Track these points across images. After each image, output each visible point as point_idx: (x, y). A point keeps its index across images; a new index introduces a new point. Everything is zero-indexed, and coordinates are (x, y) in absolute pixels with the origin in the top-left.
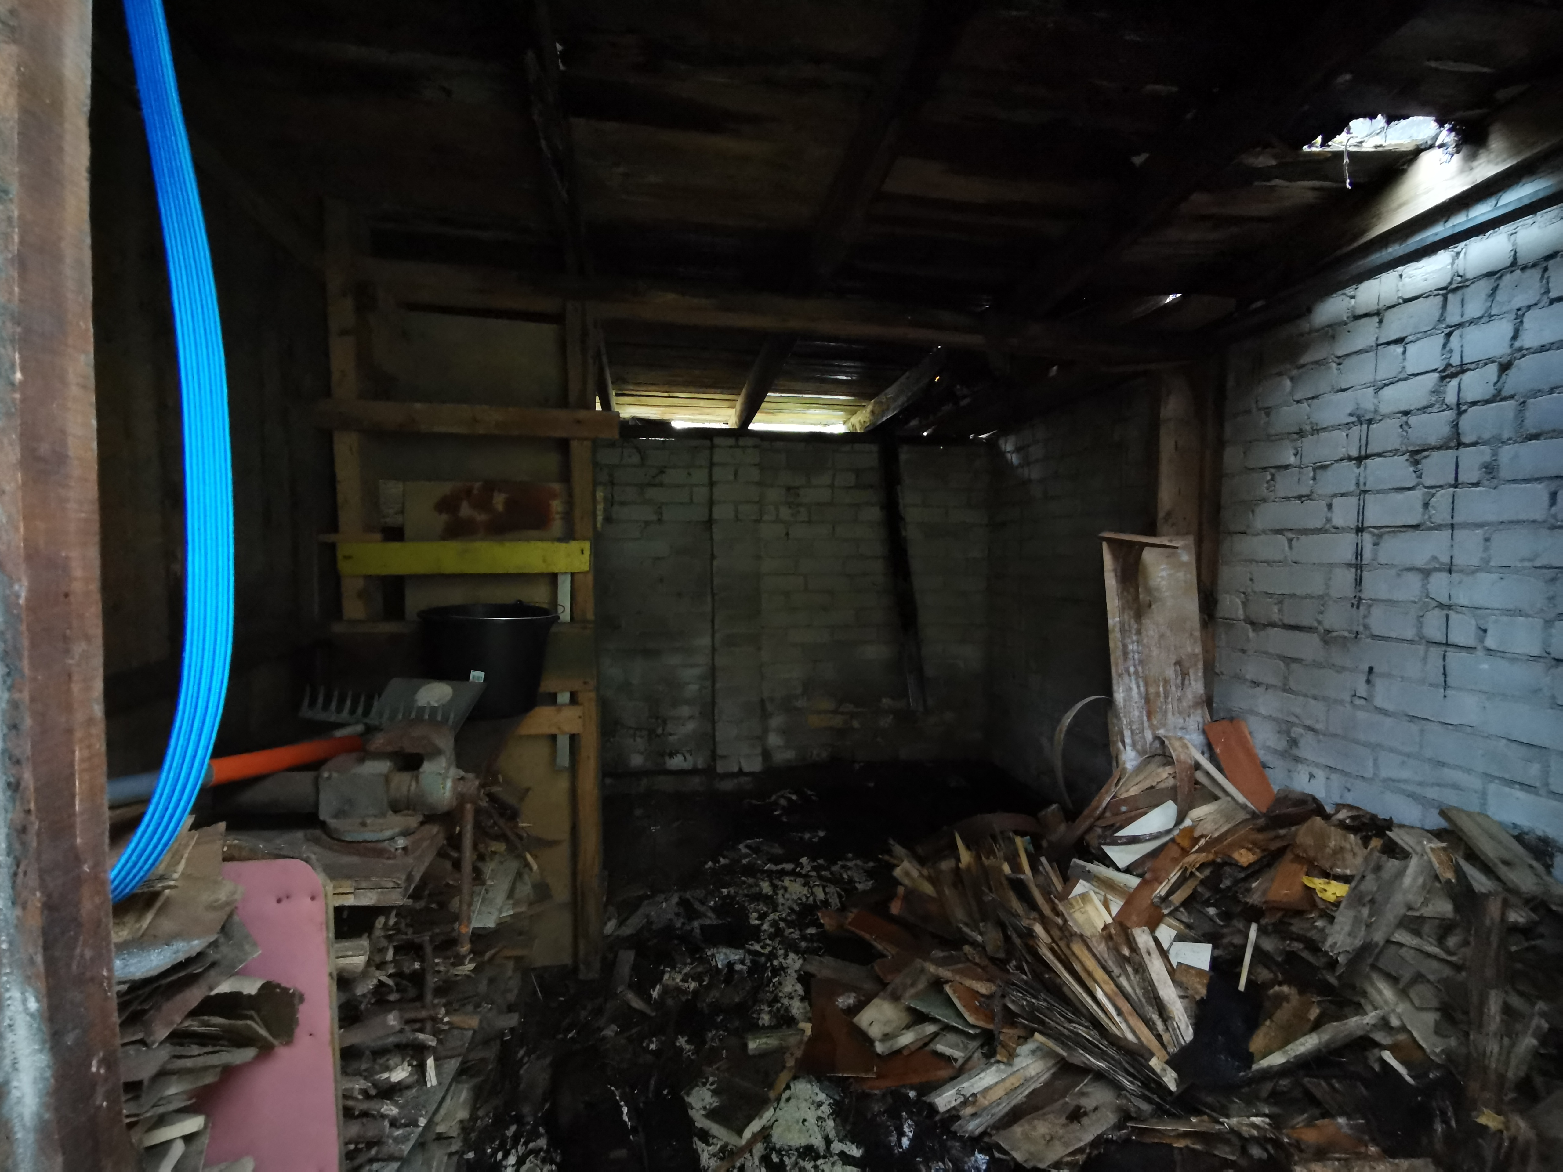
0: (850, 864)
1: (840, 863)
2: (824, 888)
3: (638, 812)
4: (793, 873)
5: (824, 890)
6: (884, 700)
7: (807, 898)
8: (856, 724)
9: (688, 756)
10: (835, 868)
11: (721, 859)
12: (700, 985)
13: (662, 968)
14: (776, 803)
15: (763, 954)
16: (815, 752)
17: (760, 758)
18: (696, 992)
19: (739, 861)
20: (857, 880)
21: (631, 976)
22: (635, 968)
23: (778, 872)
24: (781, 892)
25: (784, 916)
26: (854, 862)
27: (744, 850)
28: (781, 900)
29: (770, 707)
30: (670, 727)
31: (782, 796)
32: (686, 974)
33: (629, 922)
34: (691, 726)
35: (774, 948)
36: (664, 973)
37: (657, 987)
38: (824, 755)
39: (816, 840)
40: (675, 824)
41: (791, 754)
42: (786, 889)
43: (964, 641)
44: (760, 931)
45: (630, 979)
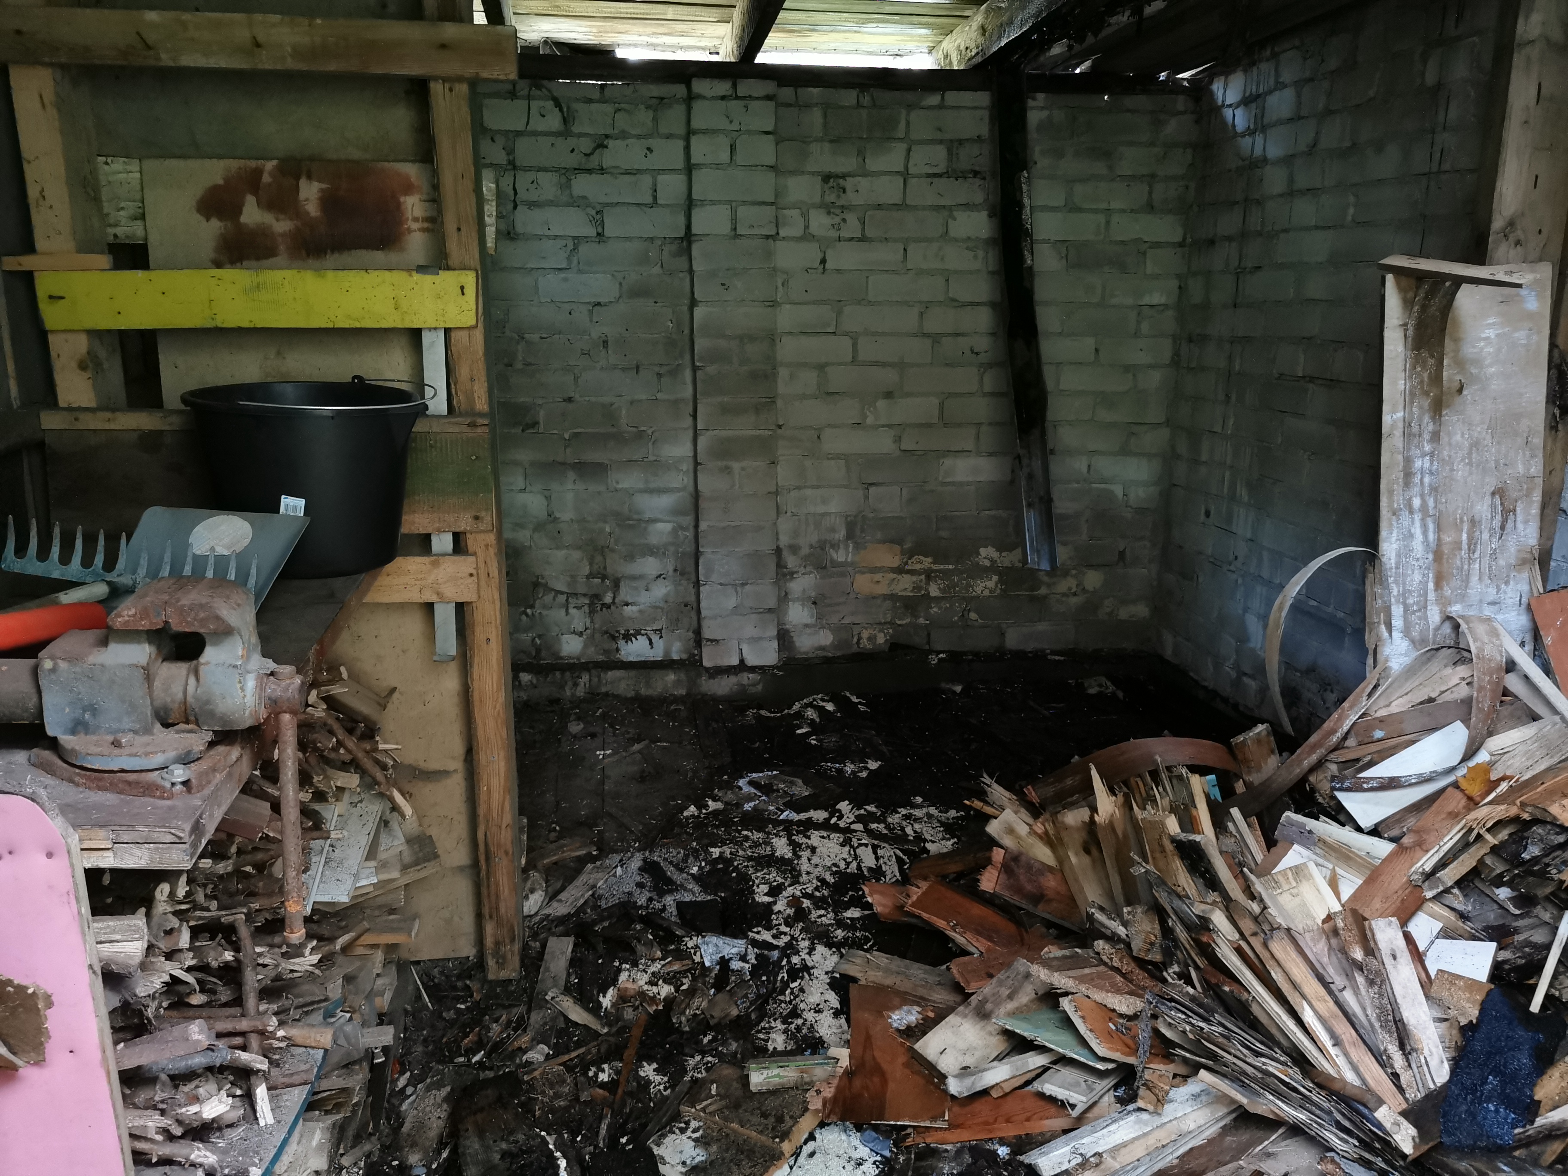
0: (918, 813)
1: (903, 811)
2: (875, 848)
3: (575, 728)
4: (825, 826)
5: (875, 853)
6: (983, 551)
7: (848, 864)
8: (934, 590)
9: (655, 638)
10: (894, 819)
11: (710, 803)
12: (677, 990)
13: (617, 964)
14: (799, 715)
15: (776, 947)
16: (865, 634)
17: (775, 644)
18: (669, 1002)
19: (739, 805)
20: (928, 837)
21: (569, 975)
22: (573, 962)
23: (800, 823)
24: (805, 854)
25: (809, 891)
26: (925, 810)
27: (747, 789)
28: (805, 866)
29: (791, 562)
30: (624, 594)
31: (810, 705)
32: (653, 974)
33: (563, 896)
34: (661, 591)
35: (792, 937)
36: (619, 971)
37: (611, 992)
38: (881, 639)
39: (864, 774)
40: (637, 747)
41: (825, 638)
42: (813, 850)
43: (1124, 451)
44: (772, 912)
45: (567, 981)
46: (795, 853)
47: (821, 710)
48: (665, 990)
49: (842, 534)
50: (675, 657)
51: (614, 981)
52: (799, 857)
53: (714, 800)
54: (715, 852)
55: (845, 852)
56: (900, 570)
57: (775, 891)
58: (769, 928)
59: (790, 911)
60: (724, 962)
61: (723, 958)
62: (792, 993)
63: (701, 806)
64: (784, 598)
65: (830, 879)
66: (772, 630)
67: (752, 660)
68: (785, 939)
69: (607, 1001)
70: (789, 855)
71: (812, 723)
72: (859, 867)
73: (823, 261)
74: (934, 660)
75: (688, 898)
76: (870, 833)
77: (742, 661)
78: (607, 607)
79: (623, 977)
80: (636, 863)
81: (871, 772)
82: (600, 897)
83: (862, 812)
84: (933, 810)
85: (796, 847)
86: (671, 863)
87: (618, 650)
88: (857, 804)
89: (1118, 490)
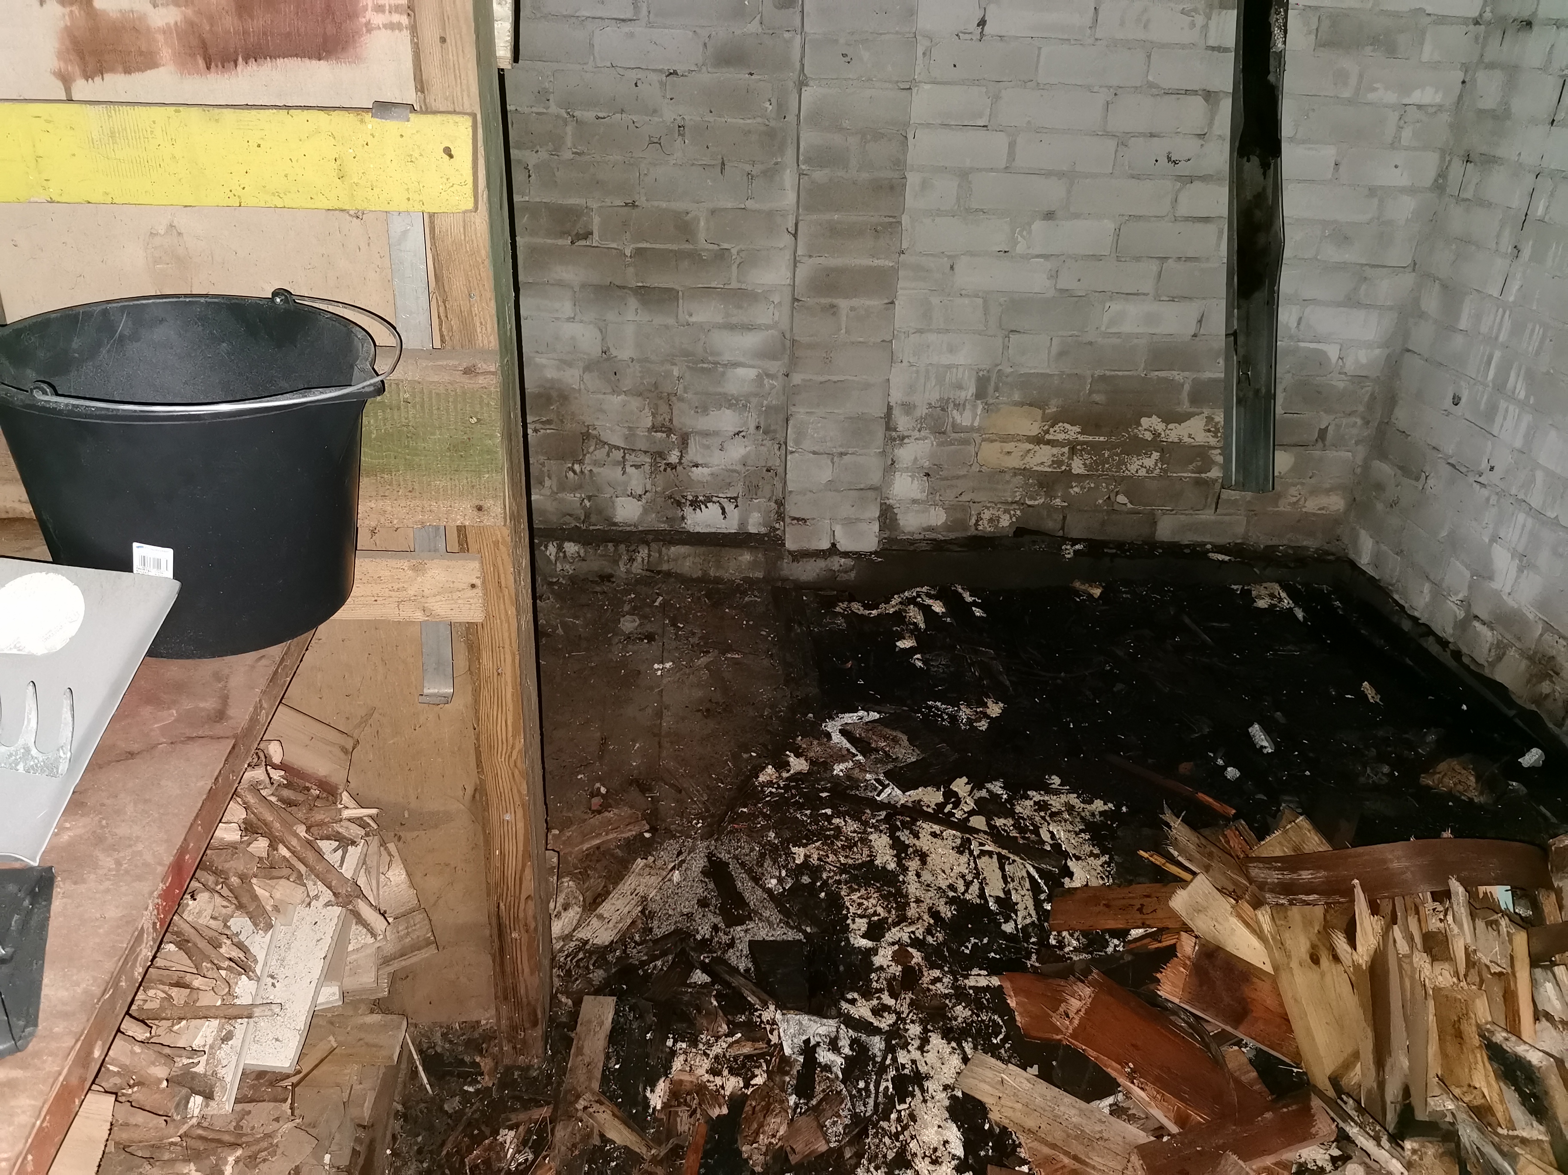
0: (1056, 803)
1: (1036, 796)
3: (629, 624)
4: (940, 816)
5: (1002, 868)
6: (1145, 422)
7: (968, 884)
8: (1078, 466)
9: (729, 507)
10: (1024, 808)
11: (792, 759)
12: (747, 1085)
13: (670, 1043)
14: (899, 617)
15: (877, 1031)
16: (987, 515)
17: (876, 527)
18: (737, 1102)
19: (827, 766)
20: (1071, 851)
21: (608, 1057)
22: (616, 1035)
23: (905, 809)
24: (913, 864)
25: (919, 934)
26: (1064, 798)
27: (837, 738)
29: (902, 422)
30: (694, 452)
31: (912, 601)
32: (717, 1057)
35: (898, 1014)
36: (673, 1053)
37: (662, 1086)
38: (1005, 521)
39: (983, 725)
41: (937, 517)
42: (923, 857)
43: (1352, 302)
44: (869, 967)
45: (606, 1067)
46: (899, 864)
47: (926, 610)
48: (732, 1084)
49: (971, 390)
50: (752, 530)
51: (667, 1068)
52: (905, 870)
53: (798, 755)
54: (799, 853)
55: (962, 864)
56: (1038, 440)
57: (875, 931)
58: (867, 994)
59: (896, 970)
60: (809, 1050)
61: (807, 1042)
62: (899, 1120)
63: (783, 765)
64: (891, 466)
65: (947, 912)
66: (874, 512)
67: (844, 545)
68: (890, 1019)
69: (657, 1098)
70: (892, 866)
71: (915, 632)
72: (982, 895)
73: (982, 23)
74: (1069, 552)
75: (763, 933)
76: (995, 834)
77: (834, 545)
78: (673, 467)
79: (678, 1063)
80: (698, 863)
81: (993, 721)
82: (651, 916)
83: (984, 793)
84: (1073, 799)
85: (899, 848)
86: (743, 865)
87: (683, 518)
88: (977, 783)
89: (1333, 352)
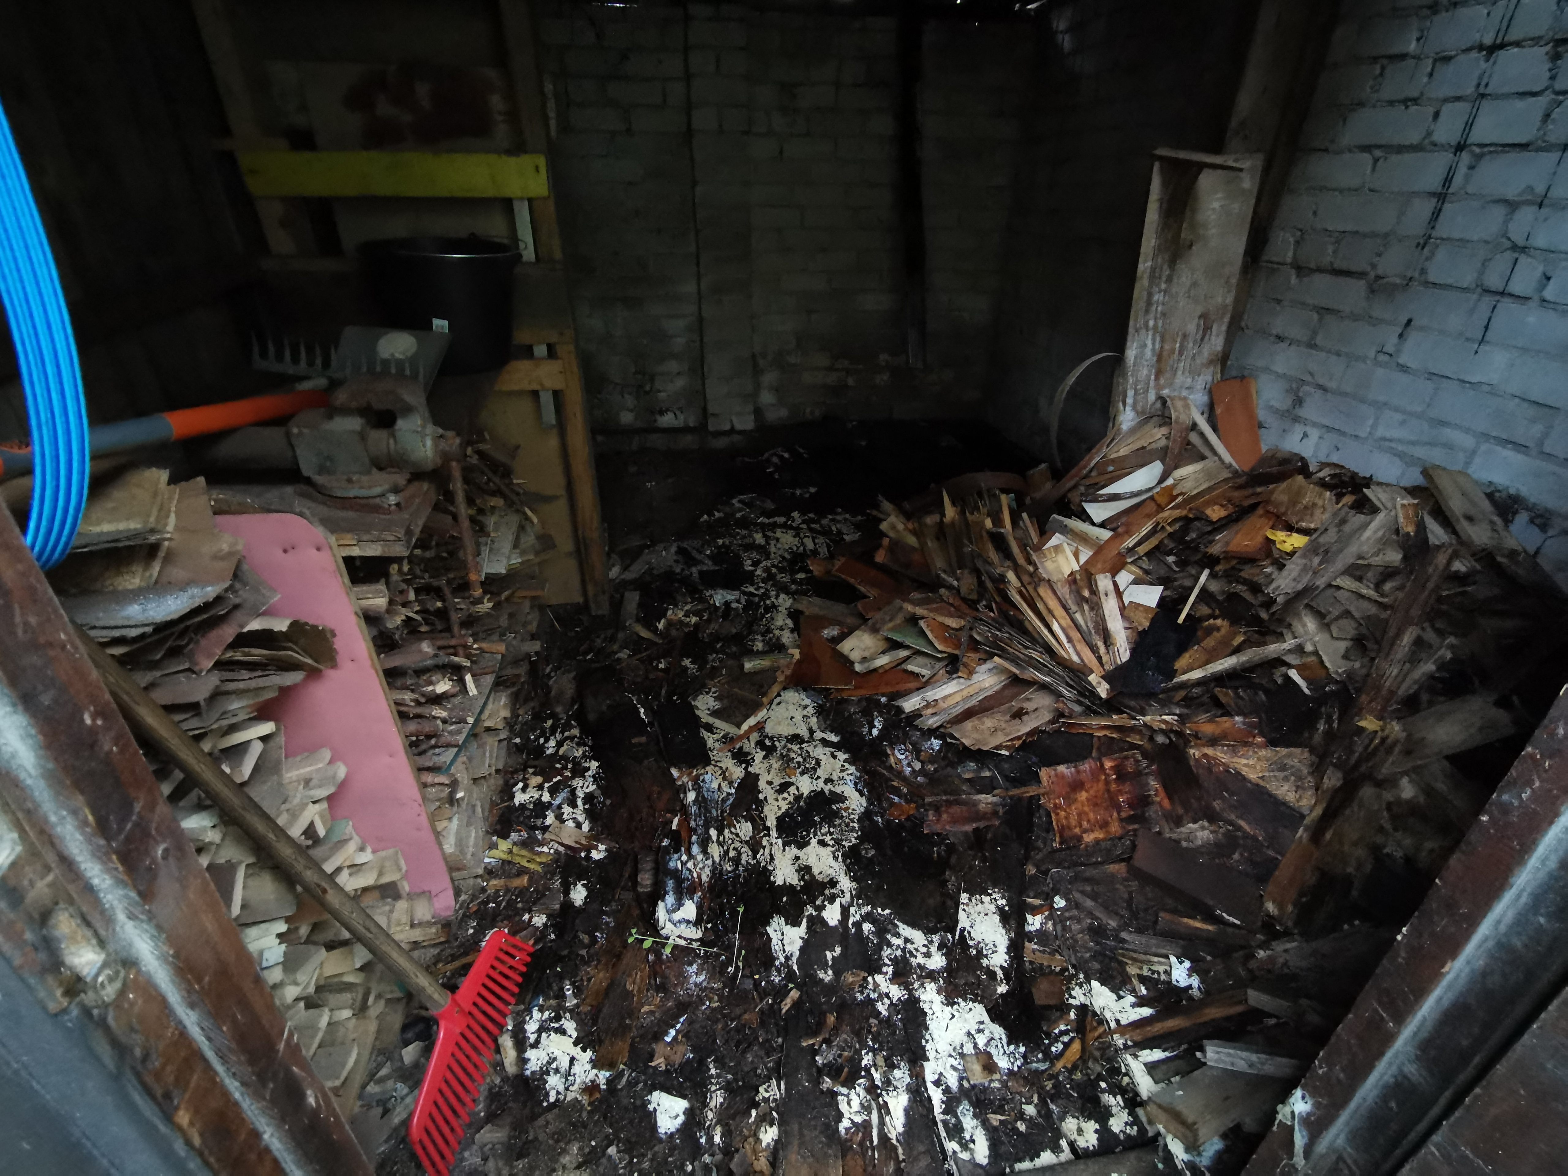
0: (839, 518)
1: (830, 517)
2: (814, 539)
3: (633, 469)
4: (784, 526)
5: (814, 541)
6: (881, 356)
7: (798, 548)
8: (851, 381)
9: (678, 413)
10: (825, 522)
11: (716, 513)
12: (701, 619)
13: (665, 606)
14: (768, 460)
15: (757, 595)
16: (808, 410)
17: (753, 417)
18: (696, 625)
19: (733, 514)
20: (845, 532)
21: (638, 612)
22: (640, 605)
23: (769, 524)
24: (773, 542)
25: (776, 563)
26: (843, 516)
27: (737, 505)
28: (773, 549)
29: (761, 362)
30: (658, 384)
31: (775, 454)
32: (687, 611)
33: (631, 568)
34: (680, 383)
35: (767, 590)
36: (667, 609)
37: (663, 621)
38: (817, 413)
39: (807, 496)
40: (670, 480)
41: (783, 413)
42: (778, 540)
43: (973, 290)
44: (754, 575)
45: (637, 615)
46: (767, 542)
47: (781, 458)
48: (694, 620)
49: (793, 345)
50: (691, 425)
51: (664, 615)
52: (769, 544)
53: (718, 511)
54: (720, 542)
55: (796, 541)
56: (830, 369)
57: (756, 564)
58: (752, 585)
59: (765, 575)
60: (727, 604)
61: (726, 601)
62: (766, 620)
63: (711, 515)
64: (758, 387)
65: (788, 556)
66: (750, 408)
67: (738, 426)
68: (762, 591)
69: (661, 626)
70: (763, 543)
71: (776, 465)
72: (804, 549)
73: (781, 152)
74: (850, 426)
75: (705, 568)
76: (811, 530)
77: (733, 428)
78: (647, 393)
79: (670, 613)
80: (673, 549)
81: (811, 494)
82: (653, 569)
83: (806, 517)
84: (847, 516)
85: (767, 538)
86: (694, 548)
87: (655, 421)
88: (803, 513)
89: (967, 316)
